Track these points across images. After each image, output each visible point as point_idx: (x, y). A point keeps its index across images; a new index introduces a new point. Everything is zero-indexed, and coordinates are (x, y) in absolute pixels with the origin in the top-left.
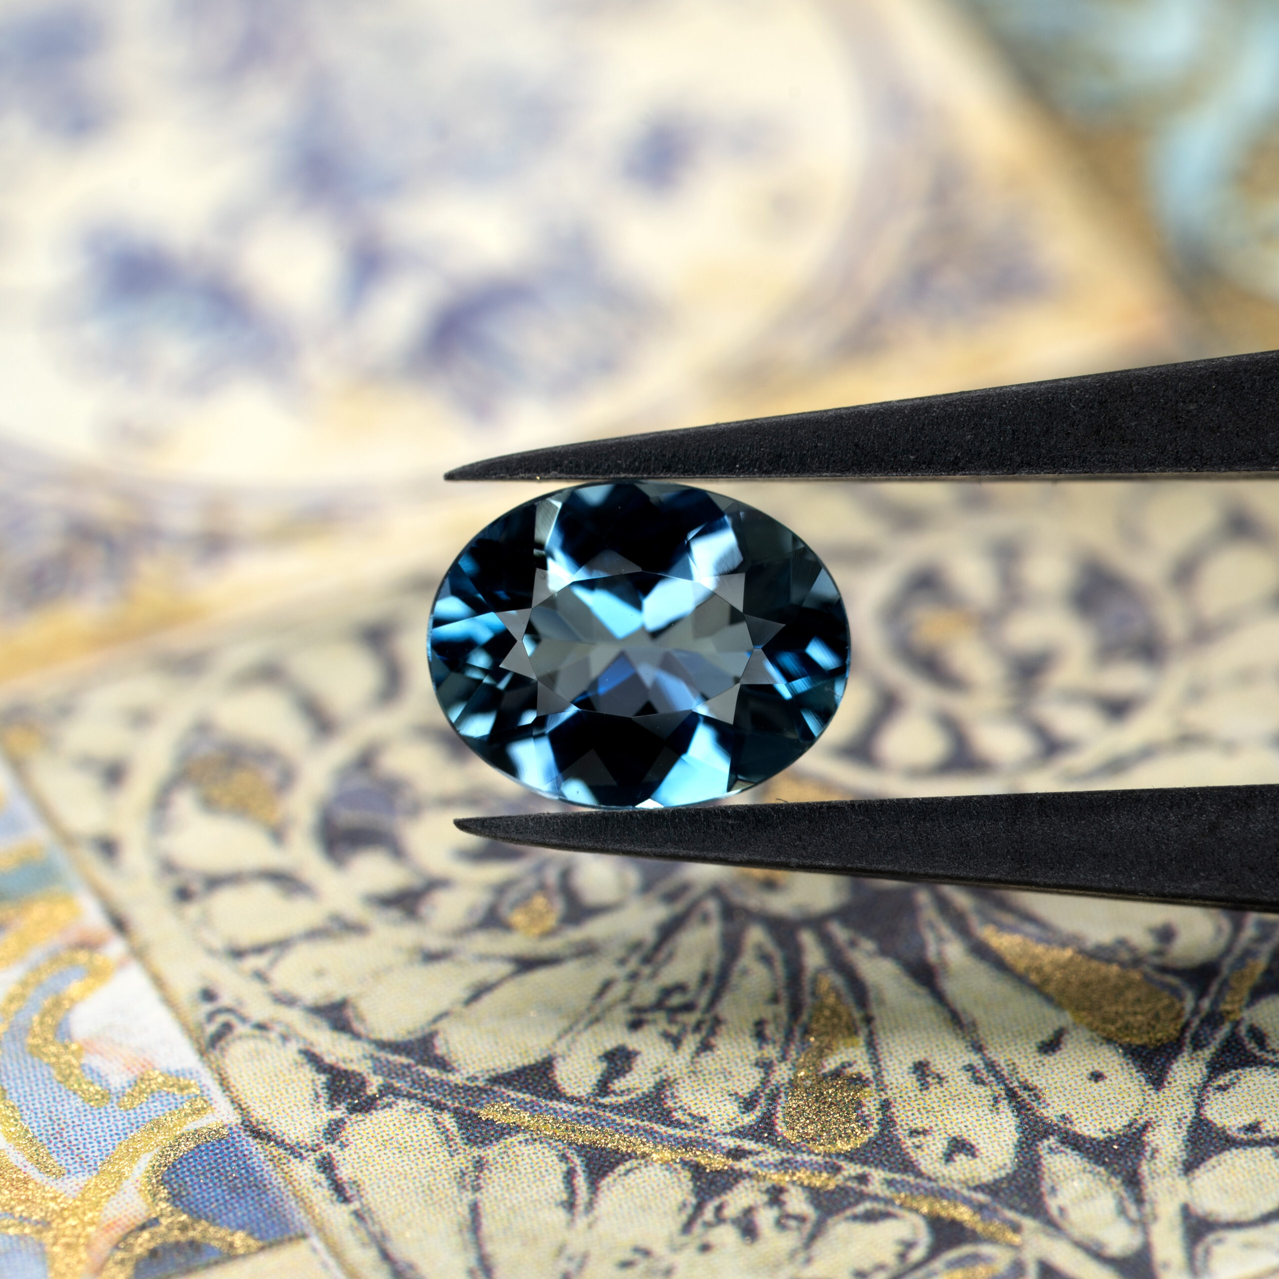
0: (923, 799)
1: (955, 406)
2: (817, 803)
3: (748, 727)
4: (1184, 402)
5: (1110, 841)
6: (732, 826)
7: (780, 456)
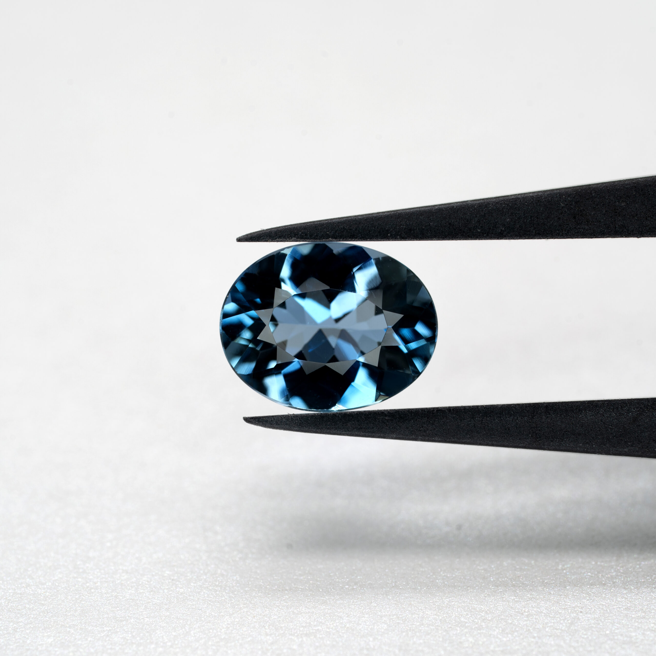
0: (486, 406)
1: (501, 204)
2: (431, 408)
3: (385, 368)
4: (619, 202)
5: (582, 427)
6: (388, 420)
7: (410, 230)
